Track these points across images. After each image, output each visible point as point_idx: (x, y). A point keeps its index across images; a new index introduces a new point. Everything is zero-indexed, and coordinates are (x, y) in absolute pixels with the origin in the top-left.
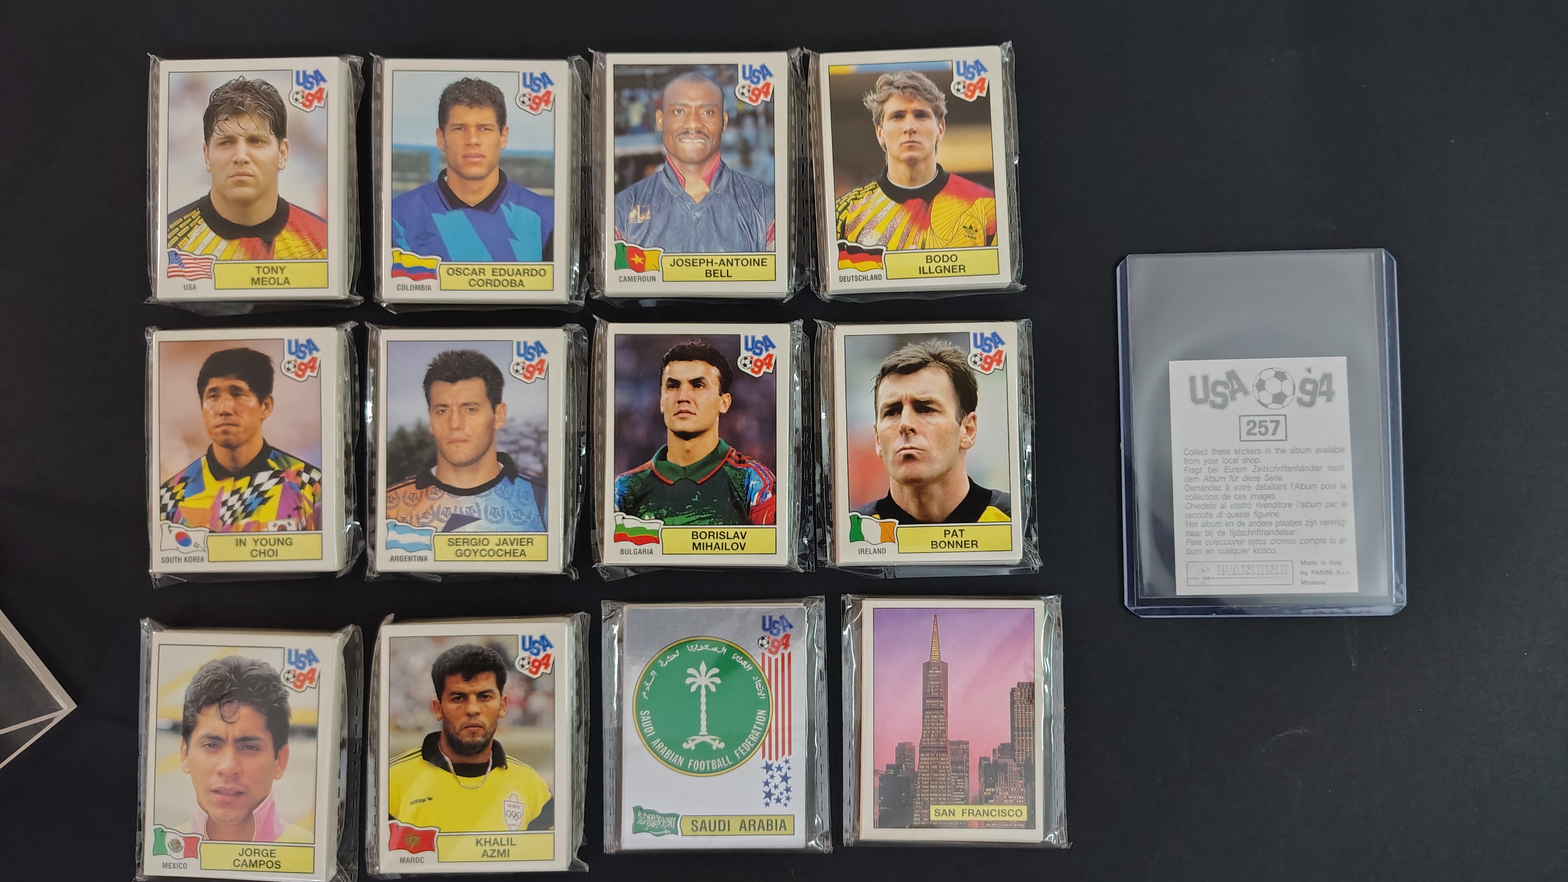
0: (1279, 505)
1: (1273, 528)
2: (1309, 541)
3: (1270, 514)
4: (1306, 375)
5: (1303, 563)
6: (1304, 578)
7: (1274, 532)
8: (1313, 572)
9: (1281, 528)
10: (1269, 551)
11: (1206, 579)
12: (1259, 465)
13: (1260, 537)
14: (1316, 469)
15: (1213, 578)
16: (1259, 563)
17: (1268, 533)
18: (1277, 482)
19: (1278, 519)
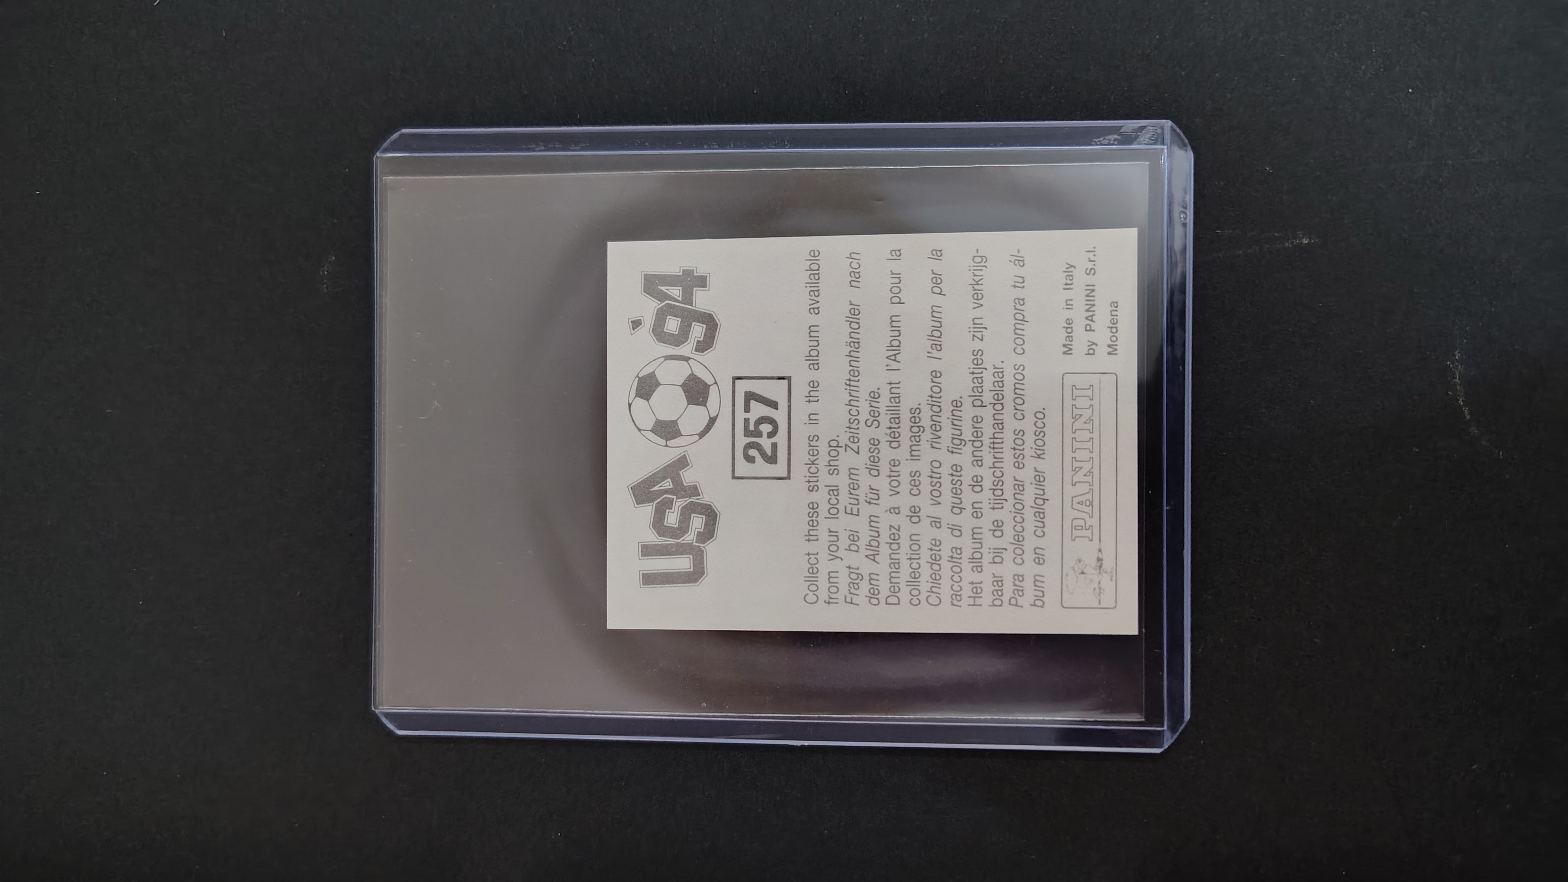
0: (934, 401)
1: (987, 413)
2: (1019, 336)
3: (955, 420)
4: (645, 330)
5: (1068, 350)
6: (1102, 350)
7: (998, 412)
8: (1089, 329)
9: (988, 397)
10: (1040, 424)
11: (1101, 567)
12: (844, 440)
13: (1008, 443)
14: (854, 314)
15: (1100, 550)
16: (1068, 449)
17: (999, 425)
18: (884, 402)
19: (967, 402)
